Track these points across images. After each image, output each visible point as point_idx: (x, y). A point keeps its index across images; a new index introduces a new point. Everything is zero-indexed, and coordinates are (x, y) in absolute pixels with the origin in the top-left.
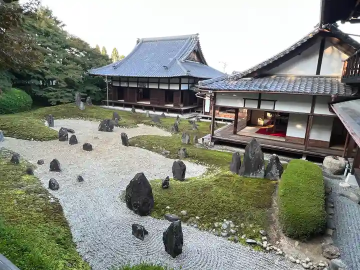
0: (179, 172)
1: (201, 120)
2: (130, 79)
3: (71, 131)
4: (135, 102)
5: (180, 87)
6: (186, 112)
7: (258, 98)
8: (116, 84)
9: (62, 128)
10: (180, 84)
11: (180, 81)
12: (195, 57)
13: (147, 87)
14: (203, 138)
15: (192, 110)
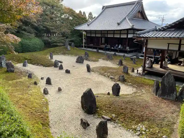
0: (116, 90)
1: (140, 57)
2: (97, 32)
3: (61, 62)
4: (99, 46)
5: (127, 36)
6: (130, 52)
7: (179, 43)
8: (89, 35)
9: (56, 60)
10: (127, 34)
11: (128, 32)
12: (140, 16)
13: (106, 36)
14: (138, 69)
15: (135, 51)
